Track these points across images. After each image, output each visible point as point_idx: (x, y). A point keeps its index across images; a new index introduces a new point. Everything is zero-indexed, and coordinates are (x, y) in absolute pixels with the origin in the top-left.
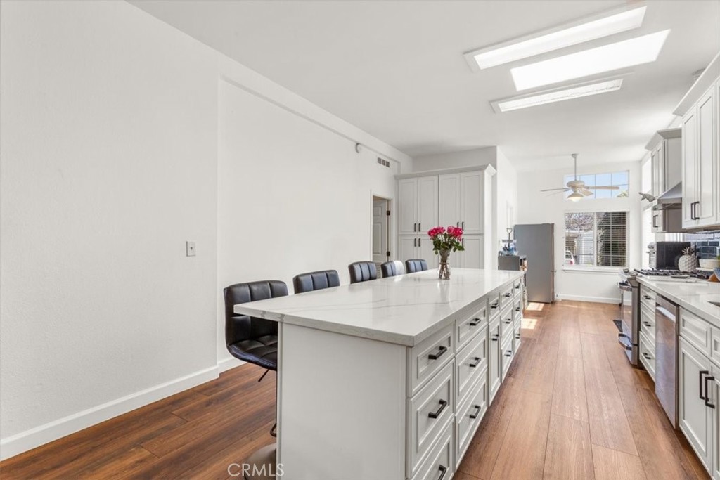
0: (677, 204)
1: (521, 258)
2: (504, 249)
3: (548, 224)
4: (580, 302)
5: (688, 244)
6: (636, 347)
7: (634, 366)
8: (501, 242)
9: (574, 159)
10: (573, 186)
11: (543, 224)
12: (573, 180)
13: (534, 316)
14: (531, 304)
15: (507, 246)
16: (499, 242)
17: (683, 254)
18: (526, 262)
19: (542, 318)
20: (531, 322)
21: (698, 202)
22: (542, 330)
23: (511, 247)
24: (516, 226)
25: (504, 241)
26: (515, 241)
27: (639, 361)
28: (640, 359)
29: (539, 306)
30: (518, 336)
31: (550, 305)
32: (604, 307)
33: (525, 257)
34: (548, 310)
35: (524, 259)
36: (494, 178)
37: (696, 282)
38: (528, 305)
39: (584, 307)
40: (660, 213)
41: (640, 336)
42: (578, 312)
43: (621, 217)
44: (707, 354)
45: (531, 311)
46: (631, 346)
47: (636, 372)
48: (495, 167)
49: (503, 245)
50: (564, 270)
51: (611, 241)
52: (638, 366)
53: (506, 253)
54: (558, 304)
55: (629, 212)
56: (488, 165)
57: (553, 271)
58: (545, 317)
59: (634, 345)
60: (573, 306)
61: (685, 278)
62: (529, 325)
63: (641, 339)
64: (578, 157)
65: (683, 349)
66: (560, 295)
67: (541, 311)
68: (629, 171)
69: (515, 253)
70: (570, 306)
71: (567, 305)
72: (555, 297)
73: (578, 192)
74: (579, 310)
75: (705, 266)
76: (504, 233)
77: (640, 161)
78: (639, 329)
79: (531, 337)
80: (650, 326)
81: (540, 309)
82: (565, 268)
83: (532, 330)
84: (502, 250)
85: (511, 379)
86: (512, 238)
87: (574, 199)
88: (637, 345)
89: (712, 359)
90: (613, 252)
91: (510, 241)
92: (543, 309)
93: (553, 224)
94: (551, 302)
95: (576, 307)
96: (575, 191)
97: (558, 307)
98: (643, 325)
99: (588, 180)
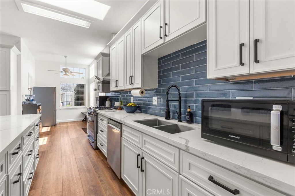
0: (108, 81)
1: (38, 105)
2: (27, 100)
3: (53, 87)
4: (67, 122)
5: (108, 97)
6: (96, 141)
7: (95, 149)
8: (24, 96)
9: (65, 58)
10: (65, 70)
11: (50, 87)
12: (65, 67)
13: (46, 135)
14: (44, 128)
15: (29, 99)
16: (23, 96)
17: (107, 100)
18: (41, 107)
19: (50, 136)
20: (44, 140)
21: (117, 81)
22: (51, 143)
23: (31, 99)
24: (34, 88)
25: (26, 95)
26: (34, 96)
27: (97, 147)
28: (98, 146)
29: (48, 129)
30: (38, 156)
31: (54, 126)
32: (77, 123)
33: (40, 104)
34: (53, 130)
35: (40, 105)
36: (19, 57)
37: (116, 111)
38: (42, 128)
39: (69, 125)
40: (101, 85)
41: (98, 136)
42: (67, 128)
43: (82, 86)
44: (140, 146)
45: (44, 133)
46: (94, 141)
47: (96, 152)
48: (19, 49)
49: (26, 98)
50: (60, 109)
51: (79, 95)
52: (97, 149)
53: (28, 102)
54: (58, 126)
55: (85, 85)
56: (13, 46)
57: (55, 110)
58: (52, 134)
59: (95, 140)
60: (65, 125)
61: (112, 110)
62: (43, 142)
63: (98, 137)
64: (67, 58)
65: (124, 143)
66: (58, 121)
67: (49, 131)
68: (85, 69)
69: (34, 102)
70: (63, 125)
71: (62, 125)
72: (56, 122)
73: (67, 74)
74: (67, 127)
75: (117, 104)
76: (26, 91)
77: (89, 66)
78: (97, 133)
79: (45, 150)
80: (103, 132)
81: (49, 130)
82: (61, 108)
83: (45, 145)
84: (25, 101)
85: (33, 191)
86: (32, 94)
87: (66, 77)
88: (96, 140)
89: (143, 149)
90: (79, 100)
91: (30, 95)
92: (50, 130)
93: (55, 88)
94: (54, 125)
95: (66, 125)
96: (66, 73)
97: (58, 127)
98: (99, 131)
99: (71, 69)
